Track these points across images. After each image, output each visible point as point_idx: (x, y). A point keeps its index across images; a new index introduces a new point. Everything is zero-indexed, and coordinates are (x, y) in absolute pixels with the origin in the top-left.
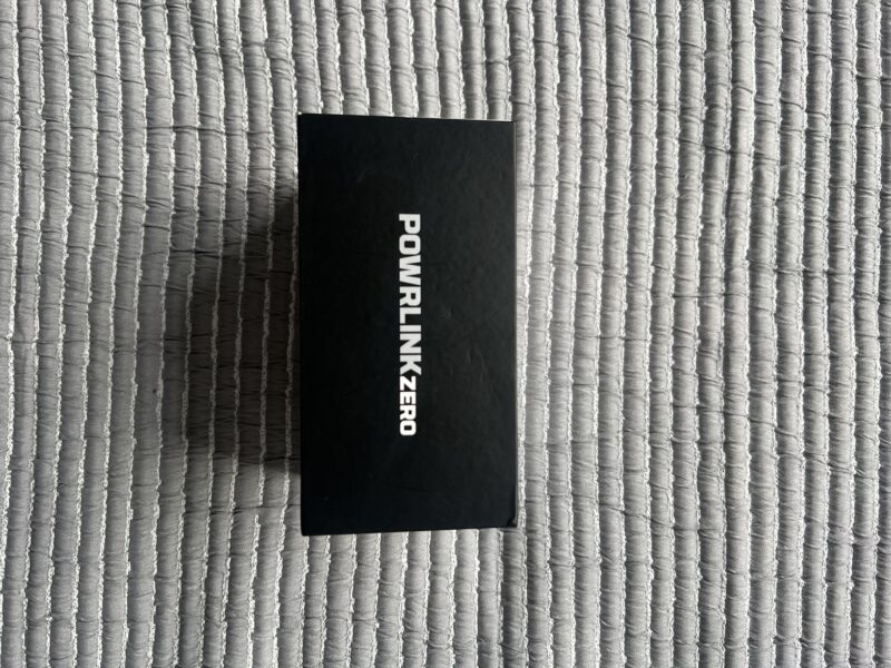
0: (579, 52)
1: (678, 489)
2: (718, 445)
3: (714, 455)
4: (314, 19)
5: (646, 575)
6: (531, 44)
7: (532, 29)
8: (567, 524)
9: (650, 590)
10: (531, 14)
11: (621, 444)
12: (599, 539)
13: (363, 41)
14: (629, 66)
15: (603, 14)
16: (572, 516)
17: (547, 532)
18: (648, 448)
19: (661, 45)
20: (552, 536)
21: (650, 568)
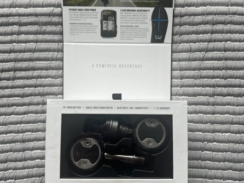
0: (40, 71)
1: (197, 33)
2: (182, 19)
3: (185, 21)
4: (26, 170)
5: (229, 44)
6: (36, 89)
7: (31, 88)
8: (211, 73)
9: (235, 43)
10: (25, 89)
11: (181, 54)
12: (216, 61)
13: (35, 151)
14: (44, 53)
15: (25, 63)
16: (208, 71)
17: (213, 80)
18: (182, 44)
19: (37, 42)
20: (215, 78)
21: (227, 43)
